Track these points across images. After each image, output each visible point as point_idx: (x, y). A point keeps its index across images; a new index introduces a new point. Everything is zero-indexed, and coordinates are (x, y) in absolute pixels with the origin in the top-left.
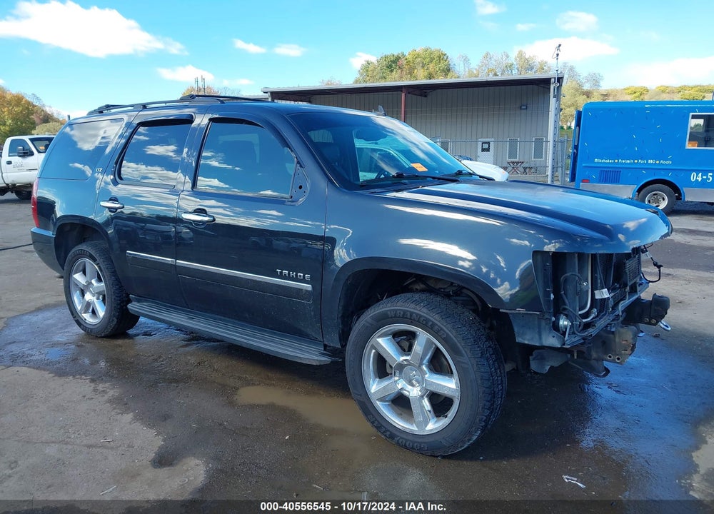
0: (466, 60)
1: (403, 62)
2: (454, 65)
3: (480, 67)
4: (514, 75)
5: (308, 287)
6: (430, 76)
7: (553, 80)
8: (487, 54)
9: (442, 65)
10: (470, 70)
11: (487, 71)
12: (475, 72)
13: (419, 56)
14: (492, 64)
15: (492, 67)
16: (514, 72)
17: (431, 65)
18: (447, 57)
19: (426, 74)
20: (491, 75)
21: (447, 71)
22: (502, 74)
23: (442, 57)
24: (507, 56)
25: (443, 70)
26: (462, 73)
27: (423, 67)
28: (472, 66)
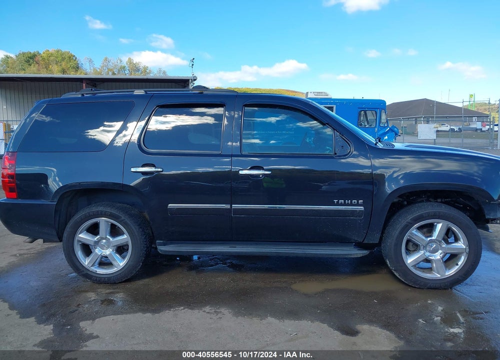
0: (91, 61)
1: (39, 58)
2: (82, 64)
3: (102, 67)
4: (127, 75)
5: (362, 208)
6: (64, 72)
7: (190, 81)
8: (106, 59)
9: (72, 64)
10: (94, 69)
11: (107, 70)
12: (98, 70)
13: (52, 55)
14: (111, 66)
15: (110, 67)
16: (126, 73)
17: (63, 63)
18: (76, 58)
19: (60, 69)
20: (110, 73)
21: (77, 68)
22: (118, 73)
23: (71, 58)
24: (121, 61)
25: (74, 68)
26: (89, 70)
27: (56, 64)
28: (95, 66)
